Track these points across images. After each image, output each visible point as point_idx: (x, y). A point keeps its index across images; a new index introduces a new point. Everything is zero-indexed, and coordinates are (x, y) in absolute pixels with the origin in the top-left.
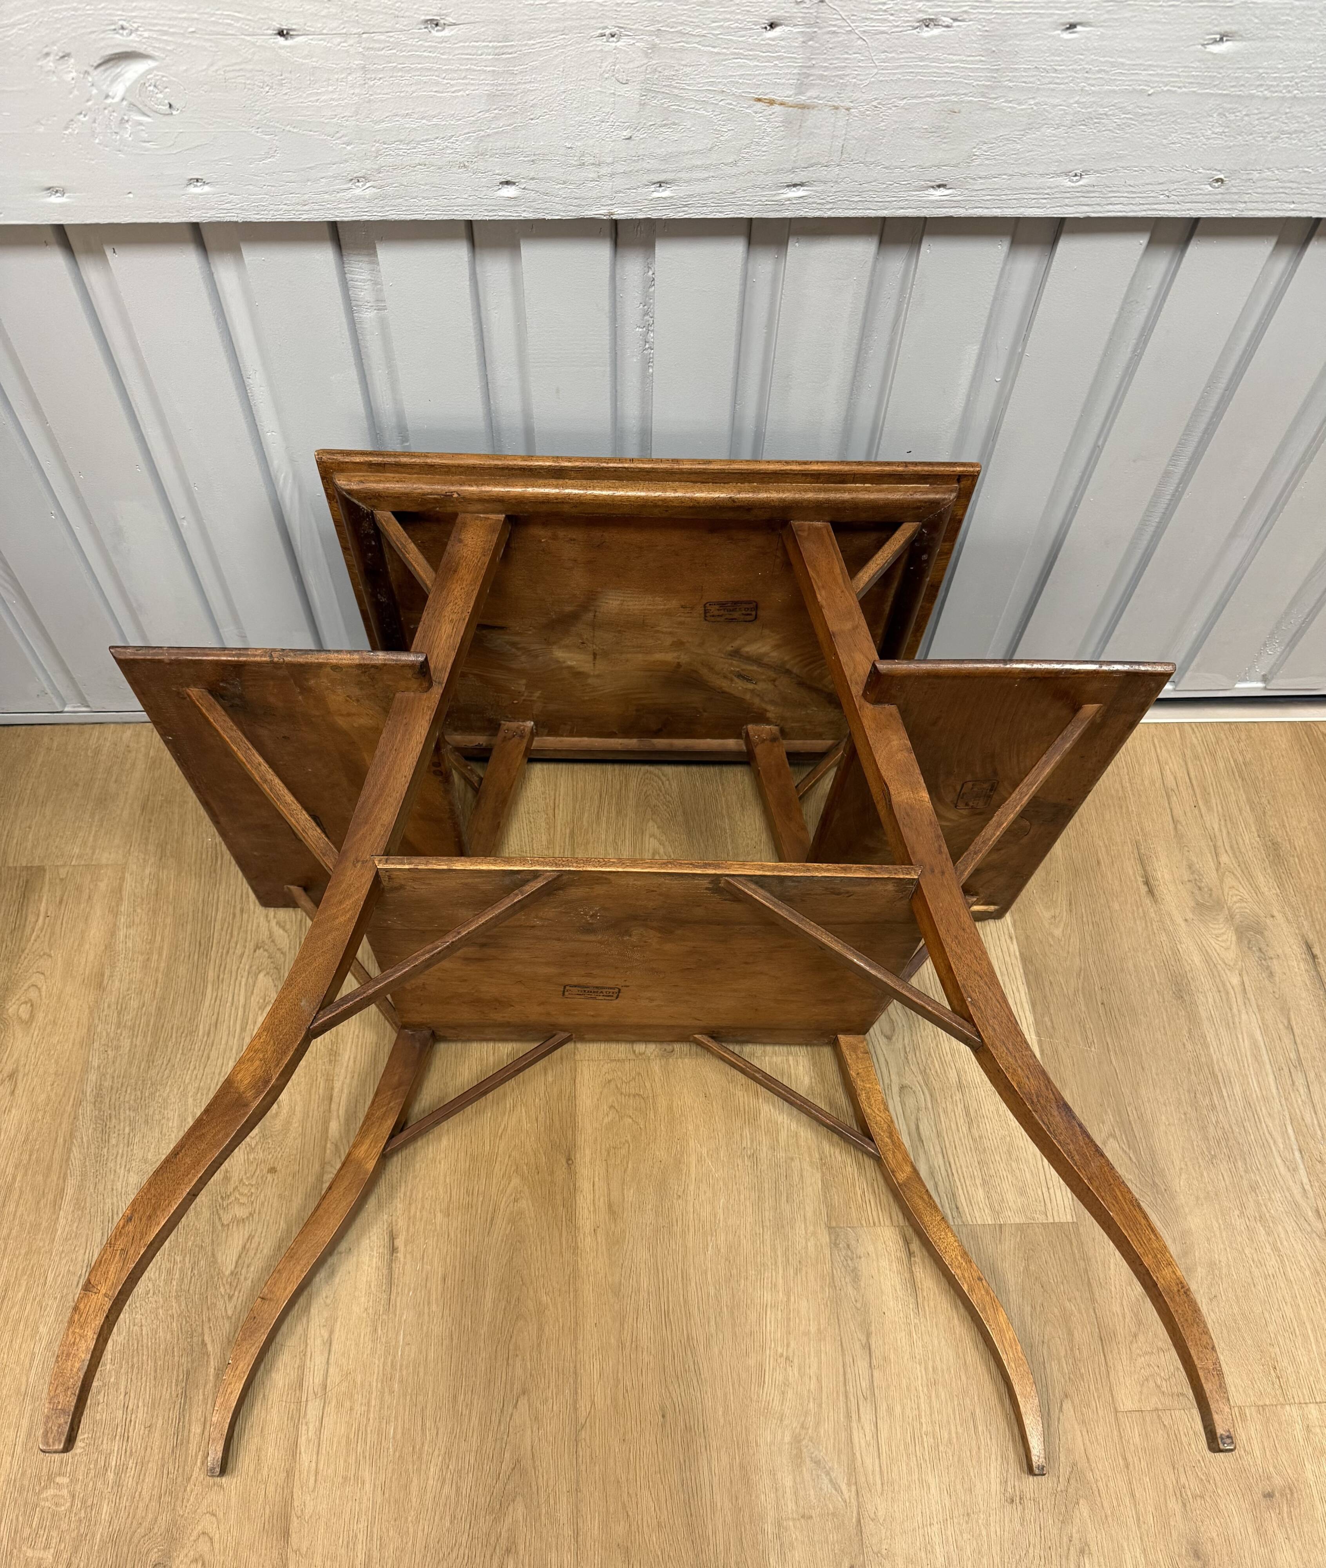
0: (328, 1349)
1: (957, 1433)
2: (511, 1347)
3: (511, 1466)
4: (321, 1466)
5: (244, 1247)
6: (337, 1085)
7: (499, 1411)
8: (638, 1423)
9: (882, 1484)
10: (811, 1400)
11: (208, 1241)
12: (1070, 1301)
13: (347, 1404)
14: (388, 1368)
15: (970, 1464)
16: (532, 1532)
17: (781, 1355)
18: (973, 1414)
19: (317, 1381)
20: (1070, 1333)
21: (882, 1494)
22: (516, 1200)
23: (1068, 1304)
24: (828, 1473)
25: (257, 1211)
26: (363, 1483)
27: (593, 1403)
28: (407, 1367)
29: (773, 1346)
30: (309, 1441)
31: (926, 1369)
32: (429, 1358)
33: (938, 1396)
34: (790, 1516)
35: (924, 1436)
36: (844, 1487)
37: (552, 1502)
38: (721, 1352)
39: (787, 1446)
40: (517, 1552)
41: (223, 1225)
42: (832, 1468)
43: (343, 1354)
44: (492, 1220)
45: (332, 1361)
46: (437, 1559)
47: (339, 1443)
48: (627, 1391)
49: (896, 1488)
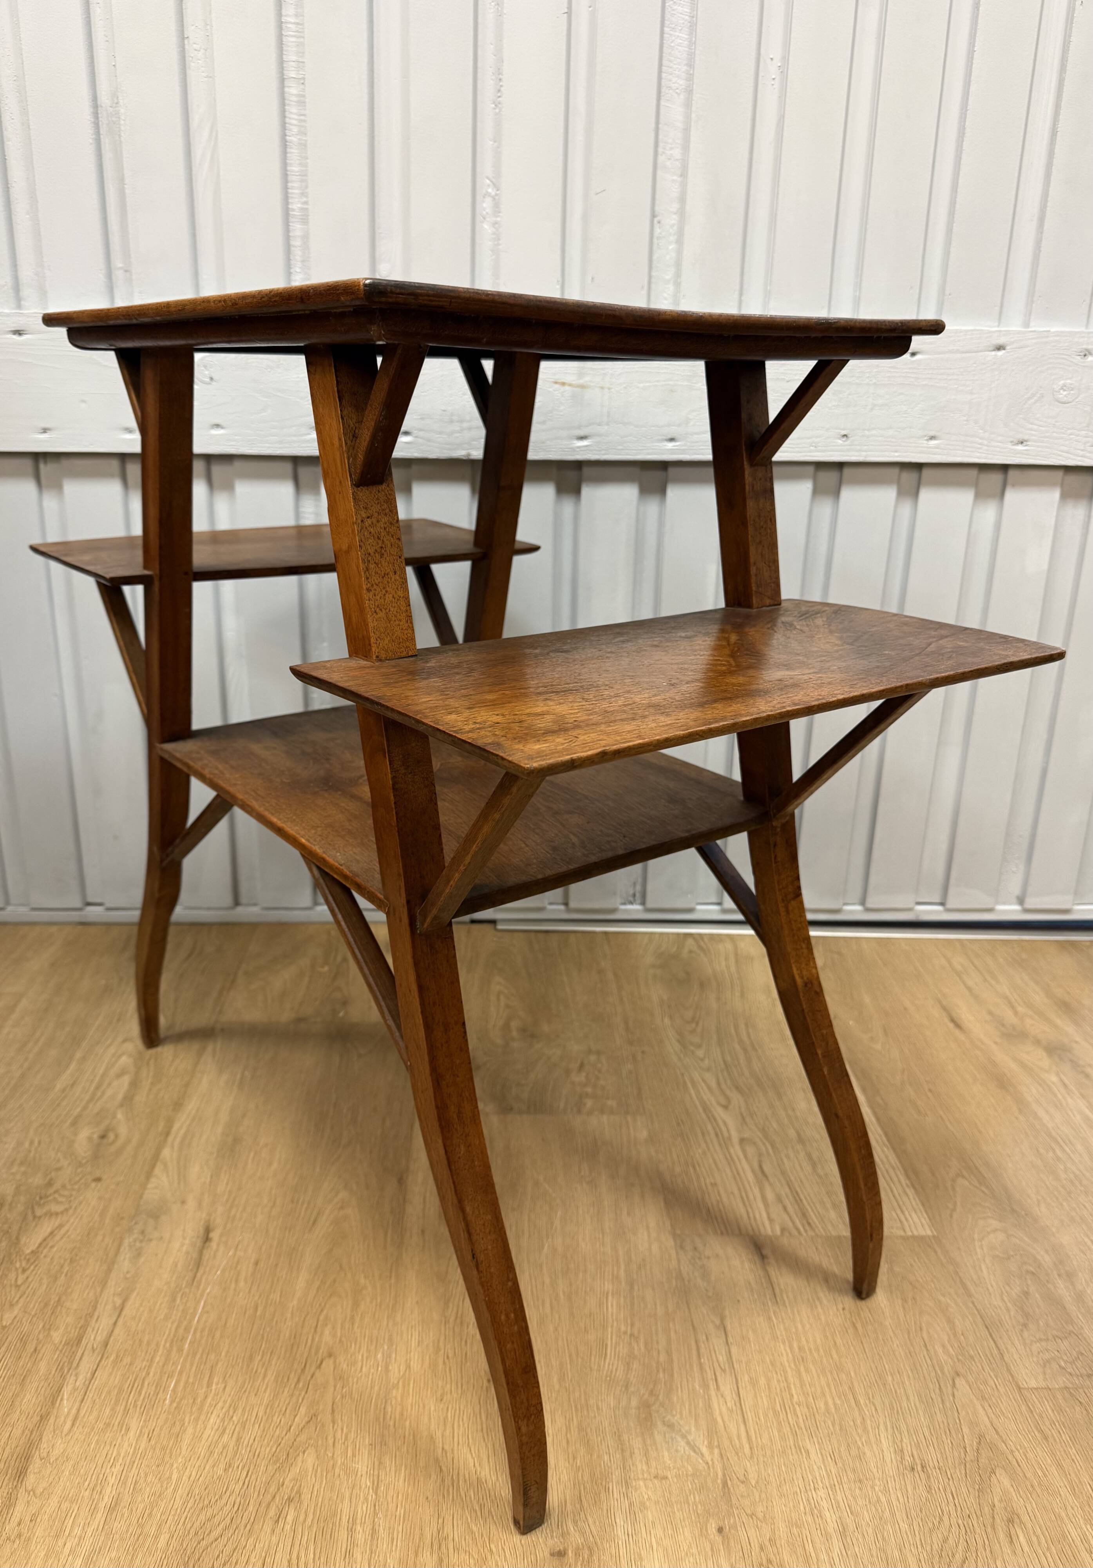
0: (117, 1313)
1: (835, 1404)
2: (322, 1318)
3: (307, 1419)
4: (82, 1413)
5: (51, 1233)
6: (176, 1126)
7: (299, 1371)
8: (460, 1385)
9: (751, 1448)
10: (661, 1370)
11: (15, 1228)
12: (944, 1295)
13: (127, 1360)
14: (181, 1331)
15: (854, 1433)
16: (321, 1483)
17: (625, 1333)
18: (851, 1389)
19: (99, 1338)
20: (950, 1321)
21: (752, 1457)
22: (342, 1208)
23: (942, 1299)
24: (684, 1436)
25: (73, 1207)
26: (128, 1430)
27: (408, 1367)
28: (203, 1331)
29: (615, 1324)
30: (75, 1389)
31: (791, 1348)
32: (228, 1324)
33: (807, 1370)
34: (640, 1476)
35: (797, 1407)
36: (704, 1450)
37: (350, 1453)
38: (556, 1329)
39: (634, 1411)
40: (300, 1501)
41: (34, 1217)
42: (689, 1432)
43: (134, 1318)
44: (315, 1221)
45: (121, 1322)
46: (201, 1505)
47: (109, 1393)
48: (448, 1357)
49: (769, 1453)
